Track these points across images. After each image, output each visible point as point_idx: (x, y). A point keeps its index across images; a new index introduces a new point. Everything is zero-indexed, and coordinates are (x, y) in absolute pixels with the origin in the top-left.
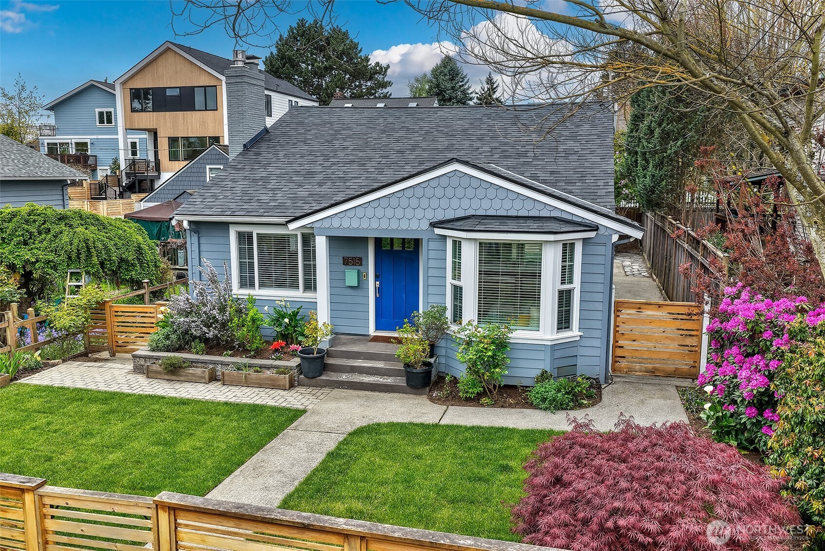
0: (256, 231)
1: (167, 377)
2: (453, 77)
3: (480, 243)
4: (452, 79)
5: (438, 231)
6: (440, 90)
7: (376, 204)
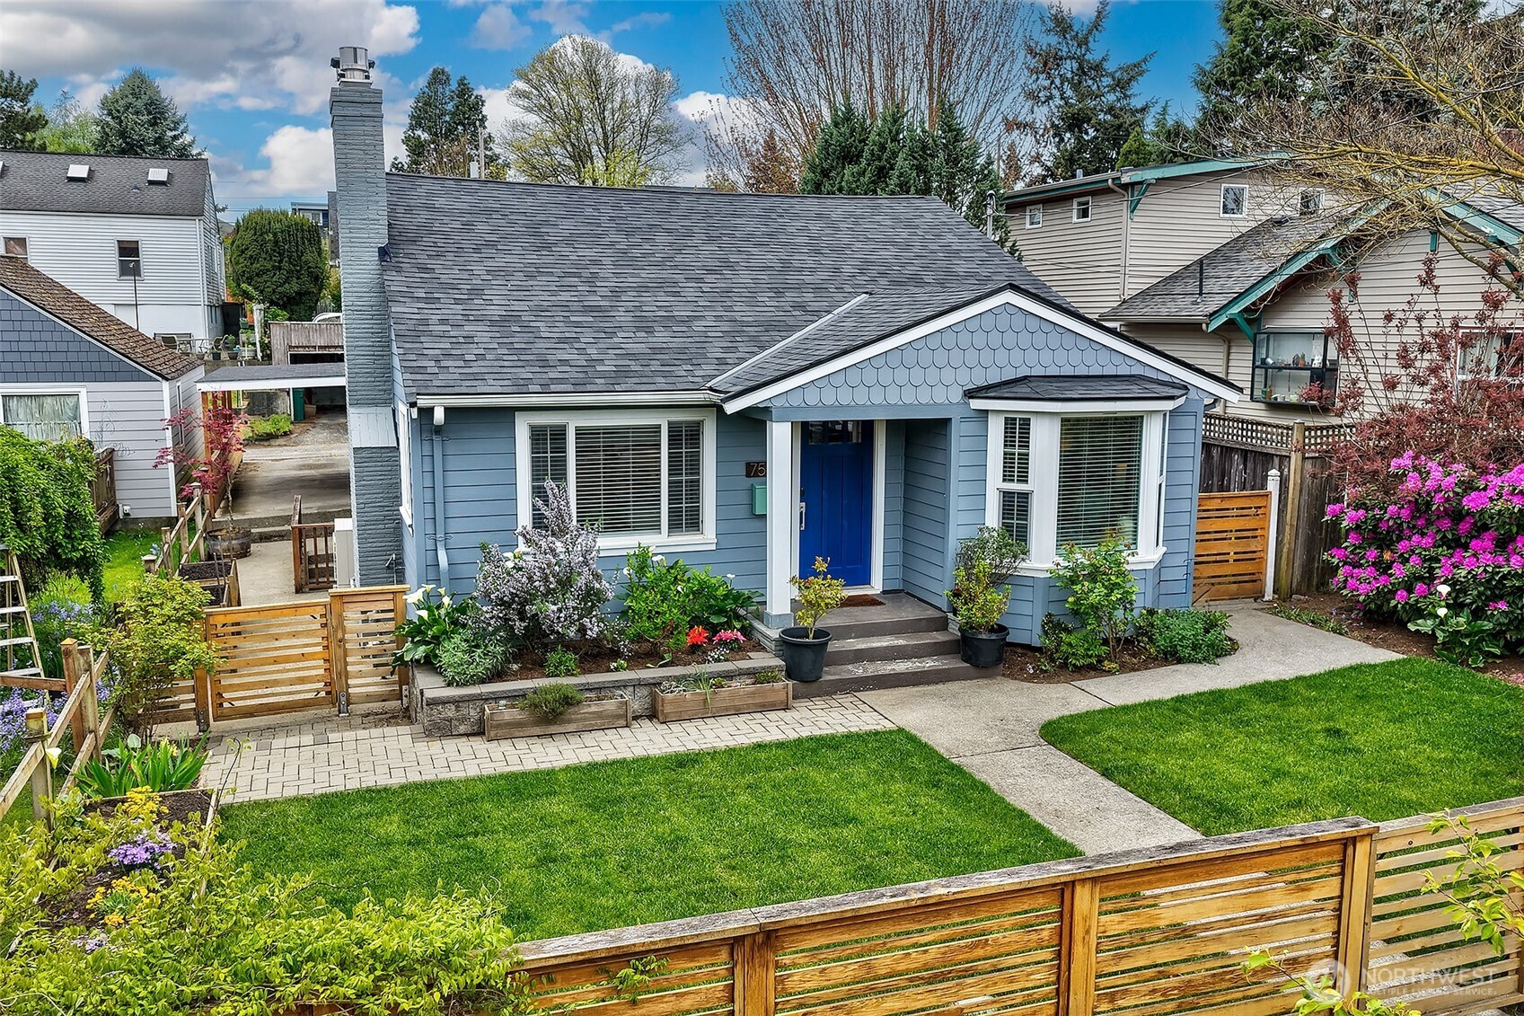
0: (573, 423)
1: (538, 731)
2: (155, 118)
3: (1063, 420)
4: (154, 123)
5: (977, 404)
6: (127, 143)
7: (881, 361)
